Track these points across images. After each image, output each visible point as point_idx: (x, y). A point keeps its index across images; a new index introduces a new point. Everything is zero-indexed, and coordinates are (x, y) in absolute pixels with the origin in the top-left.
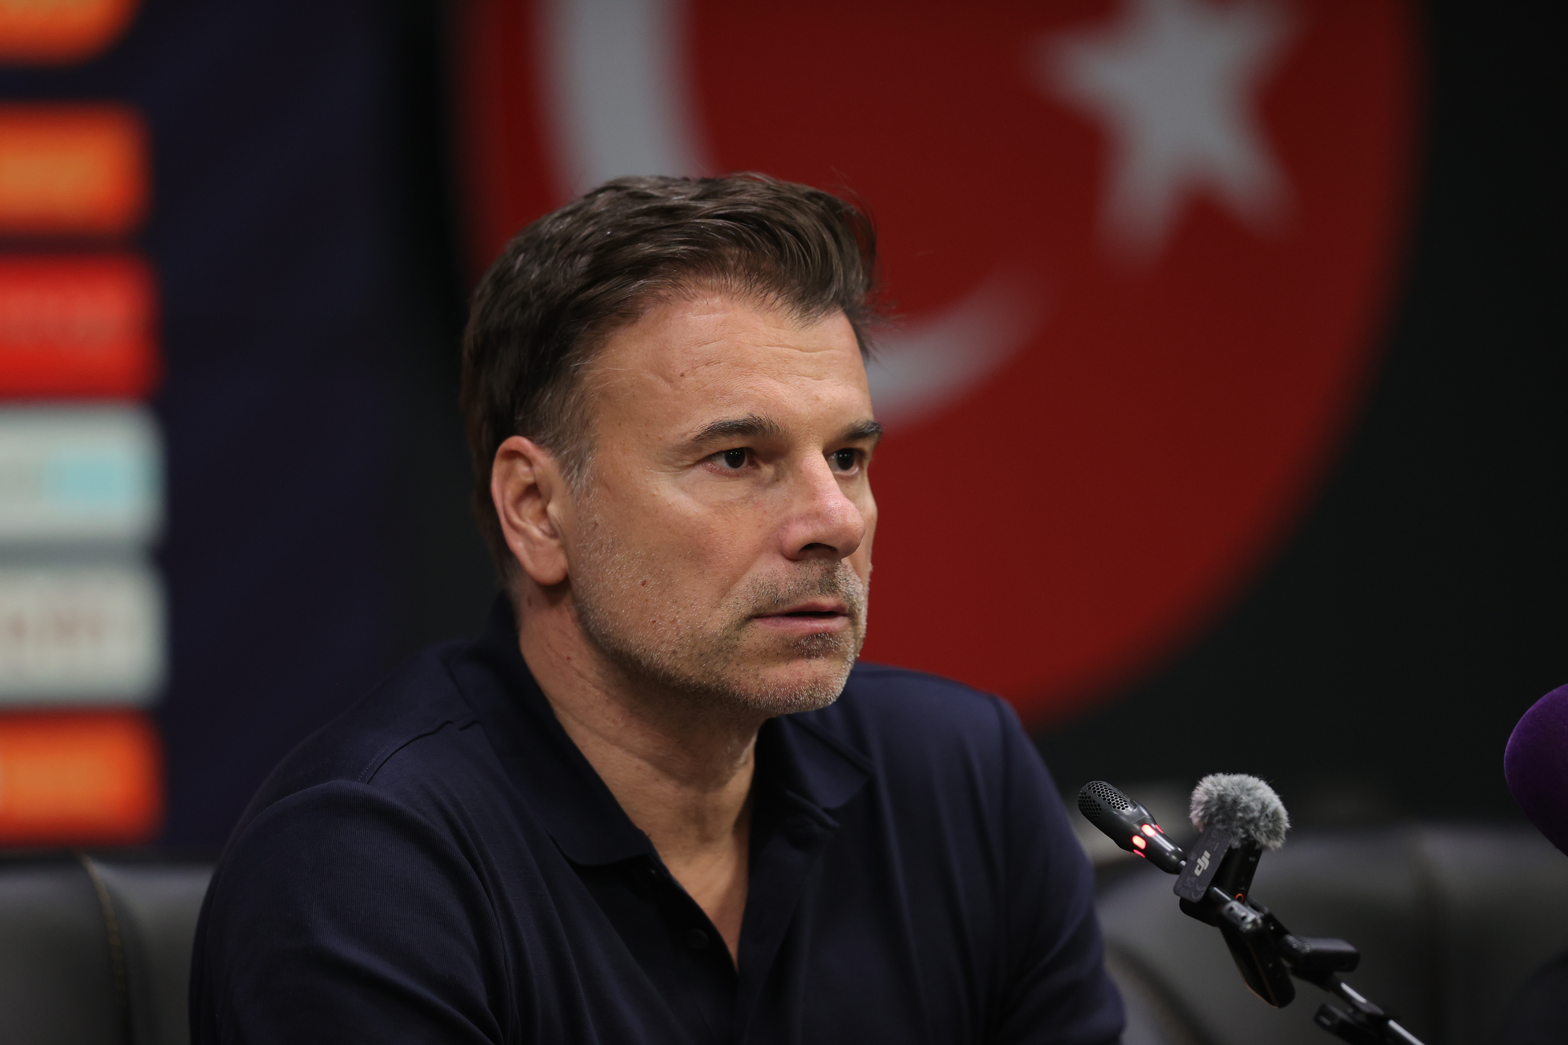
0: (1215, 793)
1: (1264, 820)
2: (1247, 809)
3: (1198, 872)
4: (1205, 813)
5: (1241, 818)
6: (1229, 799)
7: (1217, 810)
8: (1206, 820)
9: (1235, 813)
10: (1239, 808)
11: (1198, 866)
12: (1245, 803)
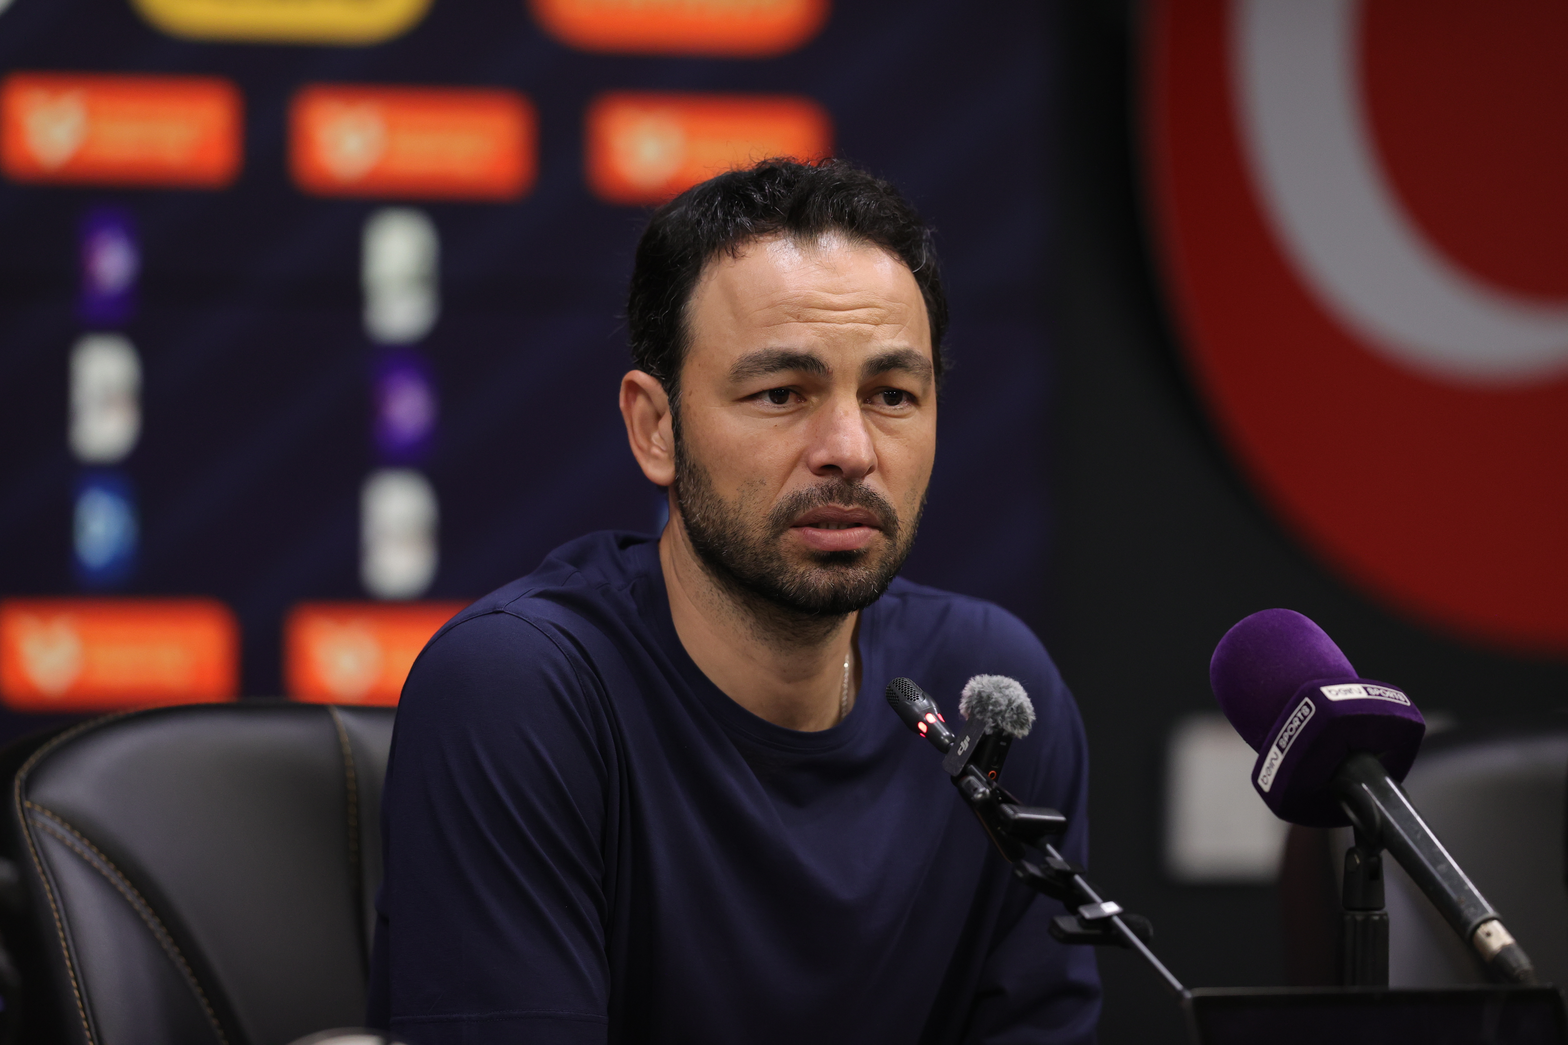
0: (977, 690)
1: (1009, 712)
2: (996, 703)
3: (960, 753)
4: (968, 705)
5: (992, 710)
6: (984, 695)
7: (977, 703)
8: (969, 711)
9: (988, 706)
10: (991, 702)
11: (960, 748)
12: (996, 698)
